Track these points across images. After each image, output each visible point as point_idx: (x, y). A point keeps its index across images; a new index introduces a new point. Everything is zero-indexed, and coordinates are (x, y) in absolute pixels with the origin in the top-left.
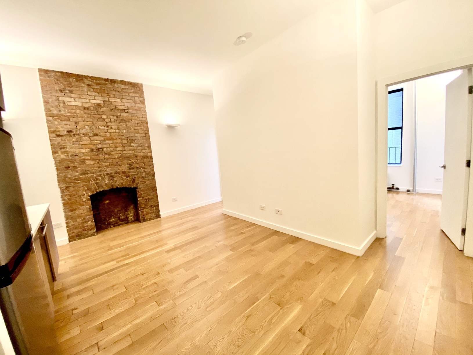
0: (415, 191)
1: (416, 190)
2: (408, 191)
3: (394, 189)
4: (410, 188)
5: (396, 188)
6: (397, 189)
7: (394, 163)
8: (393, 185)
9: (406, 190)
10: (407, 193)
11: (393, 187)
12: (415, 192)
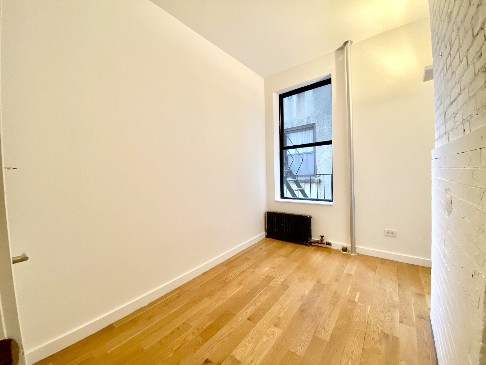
0: (355, 250)
1: (355, 247)
2: (345, 250)
3: (323, 244)
4: (348, 245)
5: (326, 242)
6: (329, 244)
7: (323, 198)
8: (322, 237)
9: (340, 248)
10: (343, 254)
11: (322, 240)
12: (355, 253)
